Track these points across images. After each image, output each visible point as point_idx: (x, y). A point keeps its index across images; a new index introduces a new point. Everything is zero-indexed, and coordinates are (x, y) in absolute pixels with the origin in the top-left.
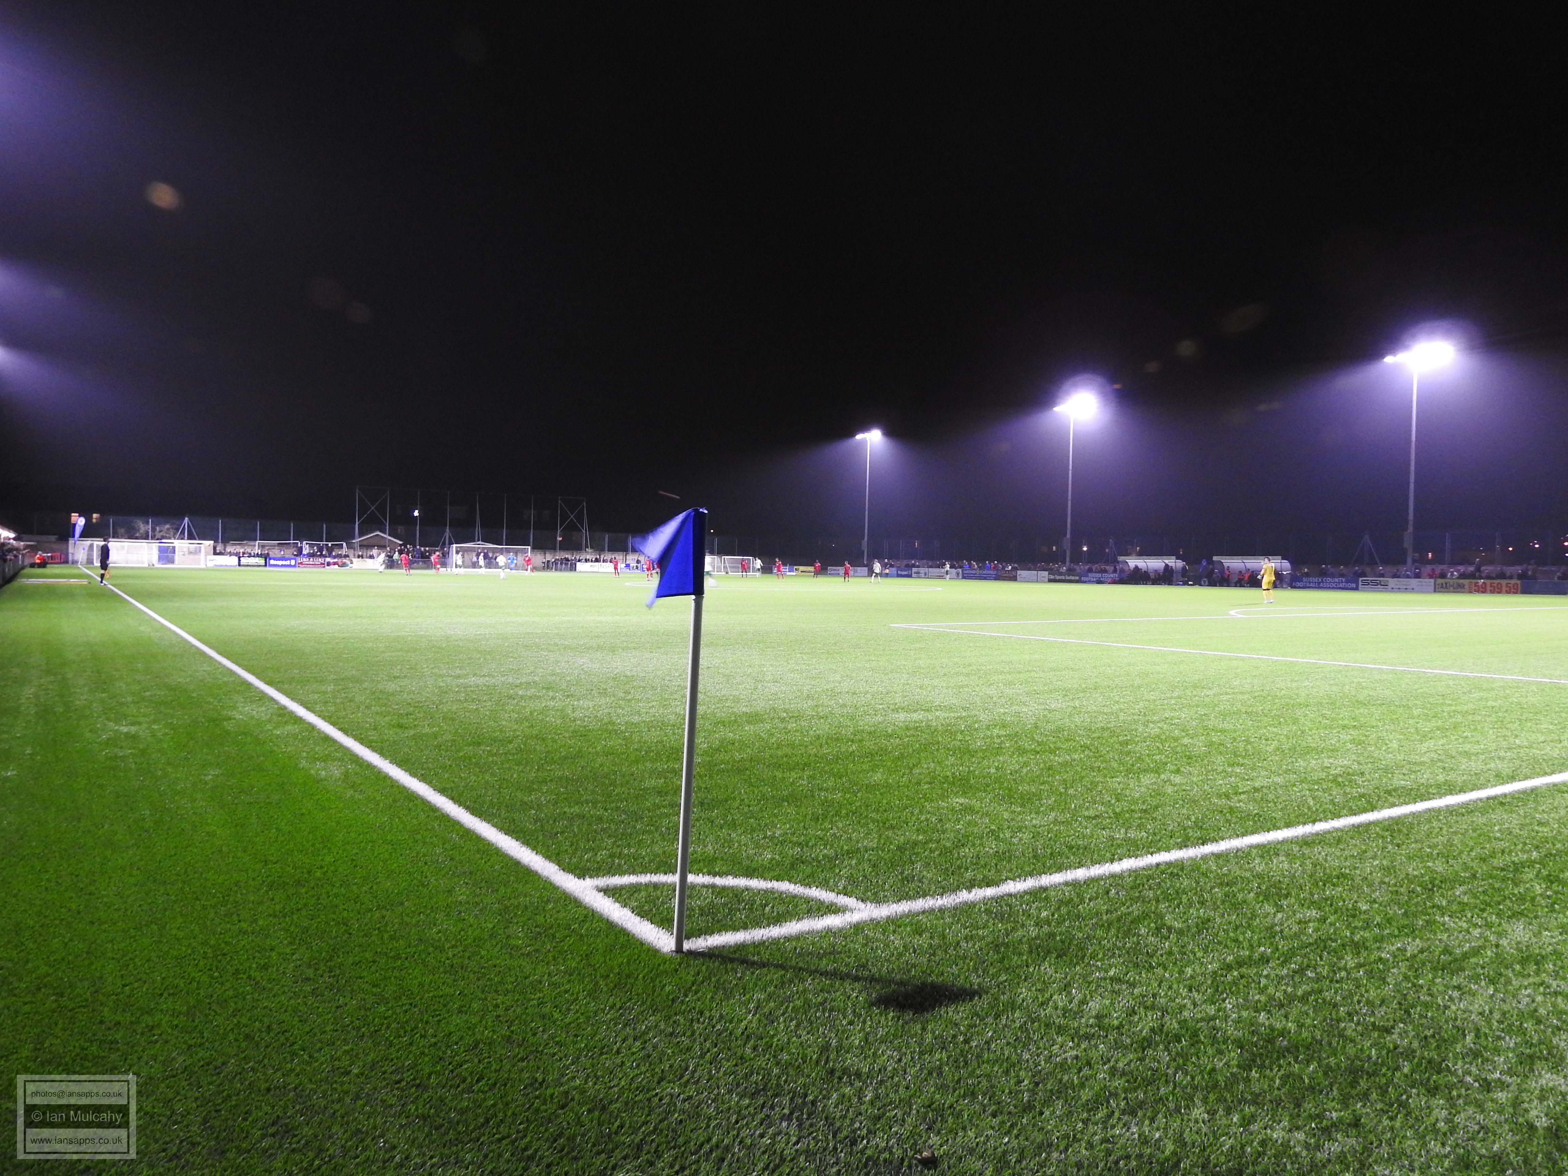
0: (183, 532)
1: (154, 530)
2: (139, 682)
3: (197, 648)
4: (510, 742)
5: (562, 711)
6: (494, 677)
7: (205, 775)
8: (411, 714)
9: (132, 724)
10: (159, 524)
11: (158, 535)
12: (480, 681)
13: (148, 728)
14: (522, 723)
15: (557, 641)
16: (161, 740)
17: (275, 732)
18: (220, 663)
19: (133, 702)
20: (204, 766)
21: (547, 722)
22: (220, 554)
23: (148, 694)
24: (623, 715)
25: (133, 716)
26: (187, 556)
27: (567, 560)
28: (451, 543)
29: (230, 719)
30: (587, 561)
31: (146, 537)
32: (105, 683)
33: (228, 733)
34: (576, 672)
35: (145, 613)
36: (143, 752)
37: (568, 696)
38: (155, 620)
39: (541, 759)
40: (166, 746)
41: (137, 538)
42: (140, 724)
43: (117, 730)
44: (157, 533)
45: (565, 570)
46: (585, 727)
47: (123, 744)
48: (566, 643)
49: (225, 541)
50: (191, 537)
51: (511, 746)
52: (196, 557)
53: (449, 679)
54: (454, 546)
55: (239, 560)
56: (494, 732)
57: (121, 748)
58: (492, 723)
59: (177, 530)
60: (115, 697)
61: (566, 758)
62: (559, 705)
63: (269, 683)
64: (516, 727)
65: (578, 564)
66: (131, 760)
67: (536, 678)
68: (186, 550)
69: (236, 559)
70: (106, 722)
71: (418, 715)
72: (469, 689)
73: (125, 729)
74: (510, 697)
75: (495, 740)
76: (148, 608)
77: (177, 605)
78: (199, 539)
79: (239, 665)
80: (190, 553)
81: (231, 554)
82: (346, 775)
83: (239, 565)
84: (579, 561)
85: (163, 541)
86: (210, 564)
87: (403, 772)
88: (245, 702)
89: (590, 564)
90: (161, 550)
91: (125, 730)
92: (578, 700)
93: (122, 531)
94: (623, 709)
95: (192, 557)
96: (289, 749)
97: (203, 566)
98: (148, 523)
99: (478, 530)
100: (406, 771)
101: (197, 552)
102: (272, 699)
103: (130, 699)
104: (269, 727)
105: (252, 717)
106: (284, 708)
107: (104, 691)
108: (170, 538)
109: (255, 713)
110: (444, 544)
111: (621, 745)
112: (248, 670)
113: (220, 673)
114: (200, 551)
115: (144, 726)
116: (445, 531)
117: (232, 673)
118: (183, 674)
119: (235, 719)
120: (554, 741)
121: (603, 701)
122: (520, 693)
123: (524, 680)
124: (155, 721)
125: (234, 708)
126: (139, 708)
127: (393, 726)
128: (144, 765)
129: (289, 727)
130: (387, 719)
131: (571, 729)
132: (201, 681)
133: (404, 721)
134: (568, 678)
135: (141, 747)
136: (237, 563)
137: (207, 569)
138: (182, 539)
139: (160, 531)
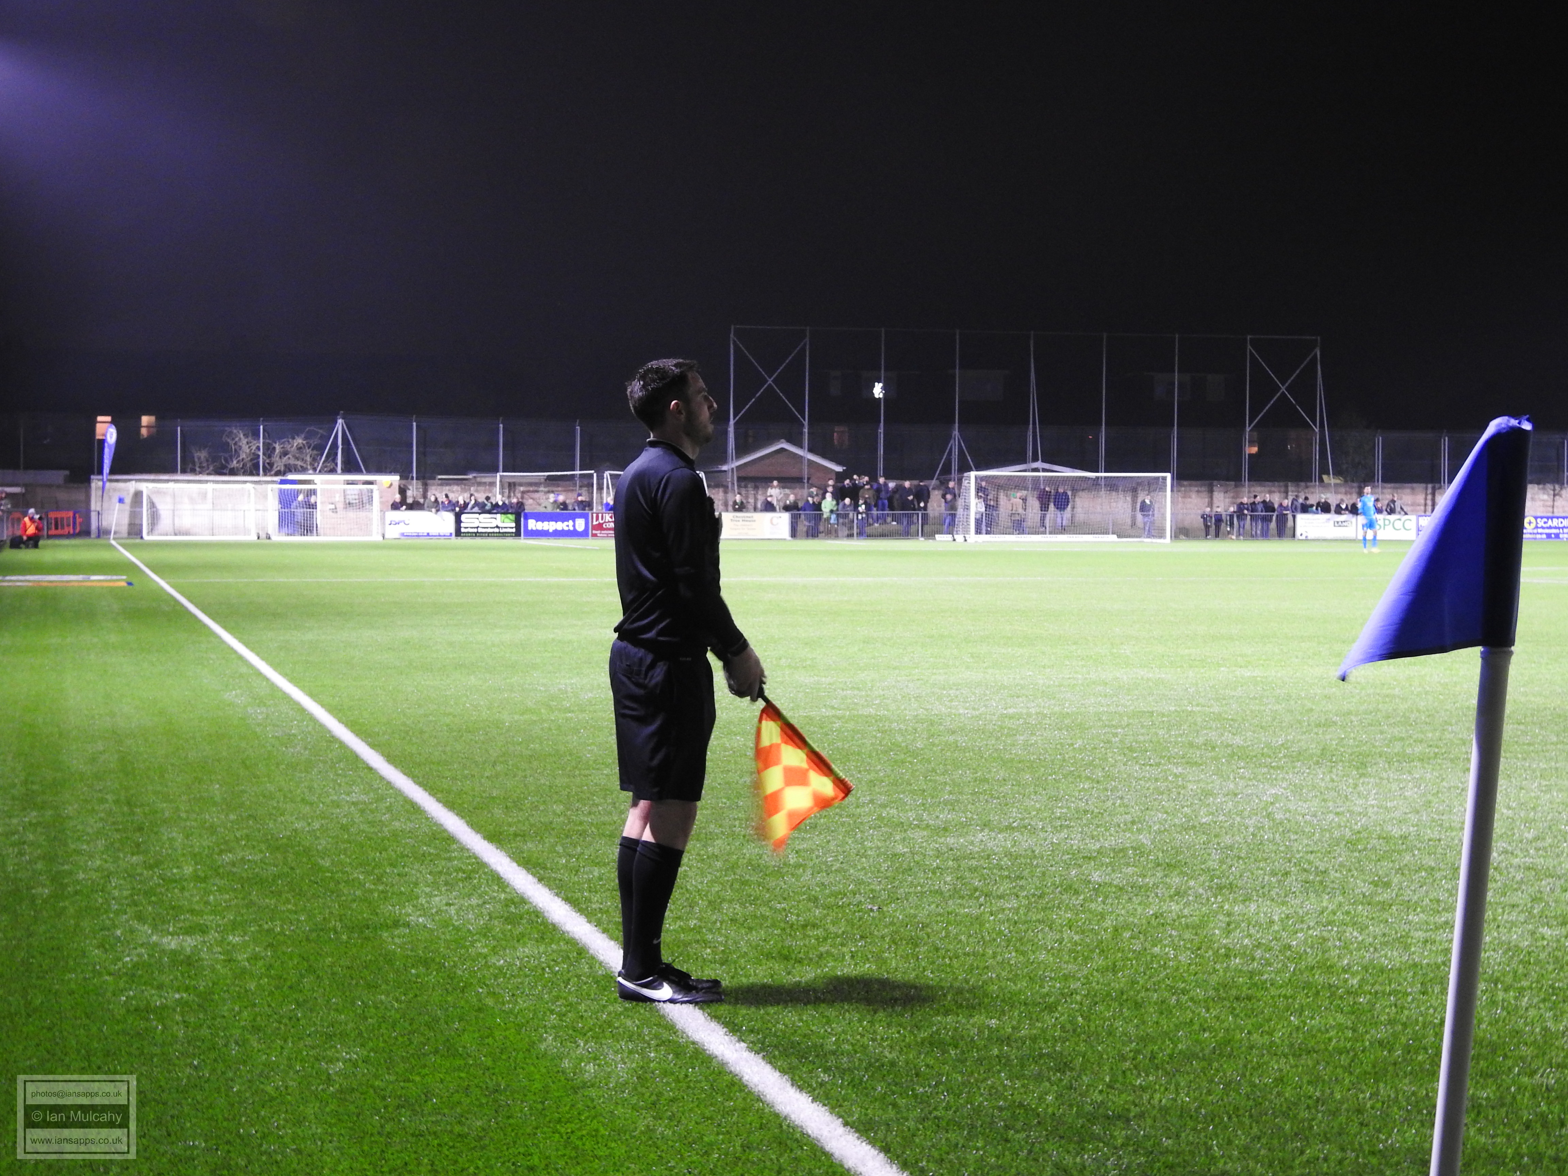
0: (332, 455)
1: (269, 450)
2: (212, 830)
3: (342, 745)
4: (1051, 1008)
5: (1196, 928)
6: (1033, 831)
7: (331, 1061)
8: (814, 926)
9: (189, 931)
10: (280, 436)
11: (279, 464)
12: (999, 842)
13: (220, 943)
14: (1086, 959)
15: (1213, 735)
16: (244, 971)
17: (493, 960)
18: (389, 784)
19: (197, 878)
20: (330, 1037)
21: (1154, 956)
22: (414, 506)
23: (228, 857)
24: (1361, 945)
25: (192, 911)
26: (341, 513)
27: (1268, 507)
28: (964, 468)
29: (396, 924)
30: (1325, 508)
31: (253, 470)
32: (140, 829)
33: (389, 958)
34: (1251, 822)
35: (241, 658)
36: (205, 1001)
37: (1220, 888)
38: (259, 674)
39: (1123, 1058)
40: (252, 986)
41: (233, 472)
42: (203, 930)
43: (156, 944)
44: (276, 458)
45: (1265, 535)
46: (1252, 974)
47: (166, 979)
48: (1238, 740)
49: (426, 476)
50: (350, 467)
51: (1049, 1020)
52: (362, 514)
53: (918, 835)
54: (973, 474)
55: (458, 521)
56: (1014, 979)
57: (160, 987)
58: (1012, 956)
59: (320, 448)
60: (157, 864)
61: (1189, 1056)
62: (1192, 912)
63: (494, 837)
64: (1071, 967)
65: (1301, 518)
66: (178, 1018)
67: (1144, 839)
68: (338, 498)
69: (449, 518)
70: (135, 924)
71: (833, 929)
72: (964, 863)
73: (171, 943)
74: (1070, 889)
75: (1011, 1001)
76: (247, 644)
77: (310, 636)
78: (369, 471)
79: (432, 790)
80: (349, 505)
81: (437, 506)
82: (643, 1076)
83: (458, 533)
84: (1305, 509)
85: (291, 477)
86: (393, 532)
87: (777, 1074)
88: (435, 885)
89: (1332, 517)
90: (286, 500)
91: (173, 946)
92: (1247, 899)
93: (202, 455)
94: (1362, 929)
95: (352, 514)
96: (522, 1003)
97: (376, 538)
98: (256, 435)
99: (1032, 434)
100: (783, 1072)
101: (363, 503)
102: (497, 879)
103: (188, 870)
104: (481, 947)
105: (446, 924)
106: (522, 900)
107: (138, 848)
108: (303, 470)
109: (453, 910)
110: (947, 470)
111: (1341, 1028)
112: (450, 805)
113: (389, 809)
114: (371, 499)
115: (213, 935)
116: (949, 437)
117: (415, 809)
118: (306, 809)
119: (407, 925)
120: (1163, 1008)
121: (1312, 904)
122: (1096, 877)
123: (1110, 841)
124: (234, 926)
125: (411, 897)
126: (207, 892)
127: (769, 956)
128: (205, 1032)
129: (525, 950)
130: (754, 936)
131: (1214, 979)
132: (344, 828)
133: (797, 943)
134: (1228, 840)
135: (202, 985)
136: (452, 529)
137: (385, 546)
138: (333, 471)
139: (285, 453)
